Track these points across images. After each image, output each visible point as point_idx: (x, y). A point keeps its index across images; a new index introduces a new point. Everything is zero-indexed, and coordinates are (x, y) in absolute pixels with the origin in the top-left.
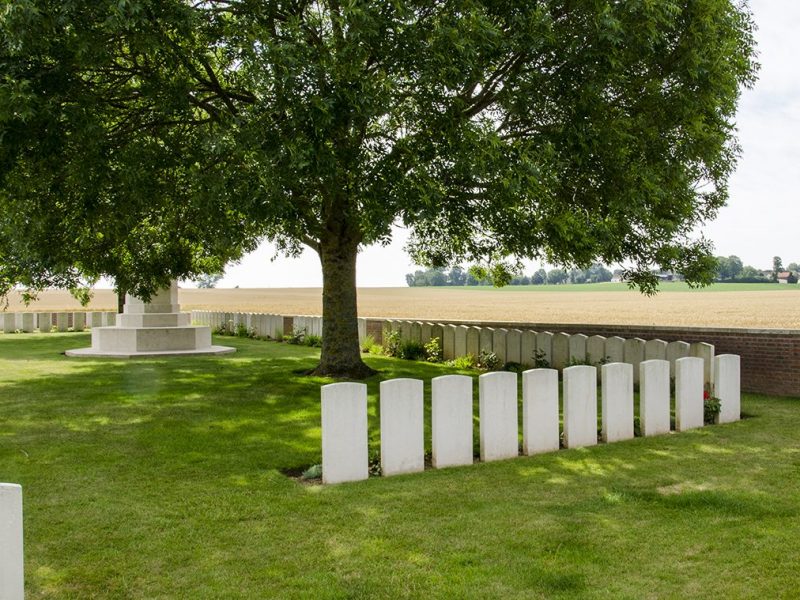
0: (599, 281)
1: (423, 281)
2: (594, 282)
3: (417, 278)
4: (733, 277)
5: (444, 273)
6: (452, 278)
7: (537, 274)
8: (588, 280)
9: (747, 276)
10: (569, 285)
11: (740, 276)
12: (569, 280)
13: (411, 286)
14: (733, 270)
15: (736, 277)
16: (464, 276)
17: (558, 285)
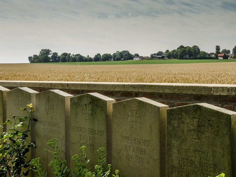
0: (127, 59)
1: (38, 60)
2: (124, 60)
3: (34, 59)
4: (195, 57)
5: (49, 56)
6: (53, 59)
7: (96, 56)
8: (122, 59)
9: (202, 56)
10: (113, 62)
11: (199, 56)
12: (112, 59)
13: (31, 63)
14: (195, 52)
15: (197, 56)
16: (59, 57)
17: (107, 62)
